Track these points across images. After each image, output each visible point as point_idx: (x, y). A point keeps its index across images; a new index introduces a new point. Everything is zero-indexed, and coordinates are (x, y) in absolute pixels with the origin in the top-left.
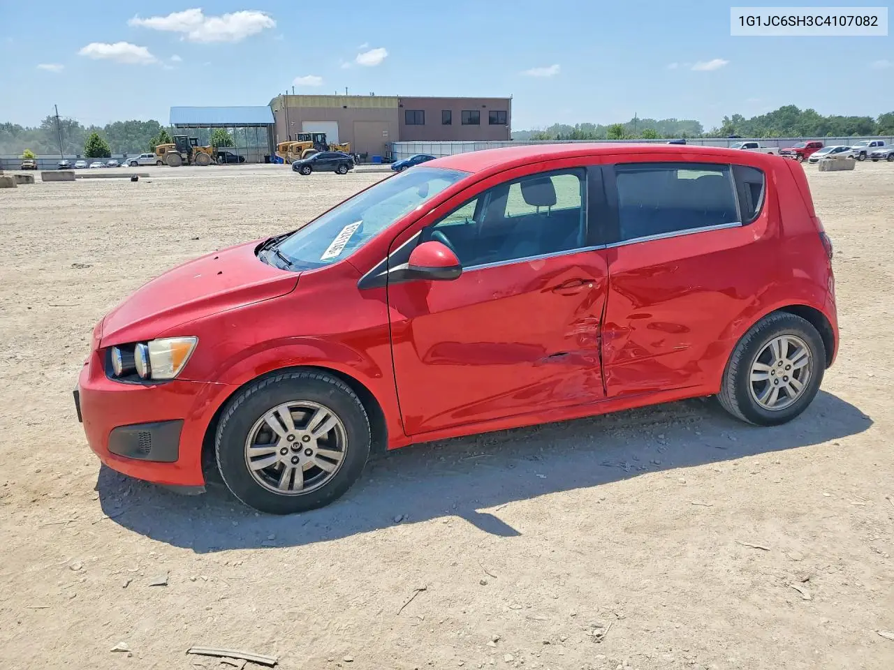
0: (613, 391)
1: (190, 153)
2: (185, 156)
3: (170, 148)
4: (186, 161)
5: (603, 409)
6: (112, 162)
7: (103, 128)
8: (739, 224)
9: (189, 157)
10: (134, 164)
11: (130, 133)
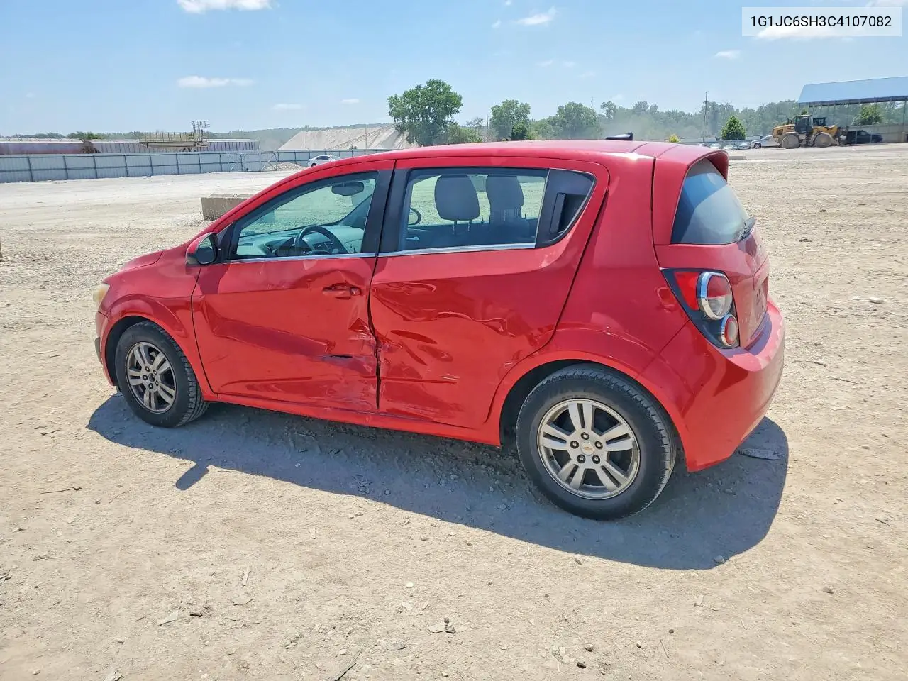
0: (385, 404)
1: (809, 133)
2: (803, 137)
3: (789, 129)
4: (804, 143)
5: (369, 421)
6: (744, 144)
7: (756, 110)
8: (532, 245)
9: (808, 139)
10: (757, 146)
11: (781, 114)
